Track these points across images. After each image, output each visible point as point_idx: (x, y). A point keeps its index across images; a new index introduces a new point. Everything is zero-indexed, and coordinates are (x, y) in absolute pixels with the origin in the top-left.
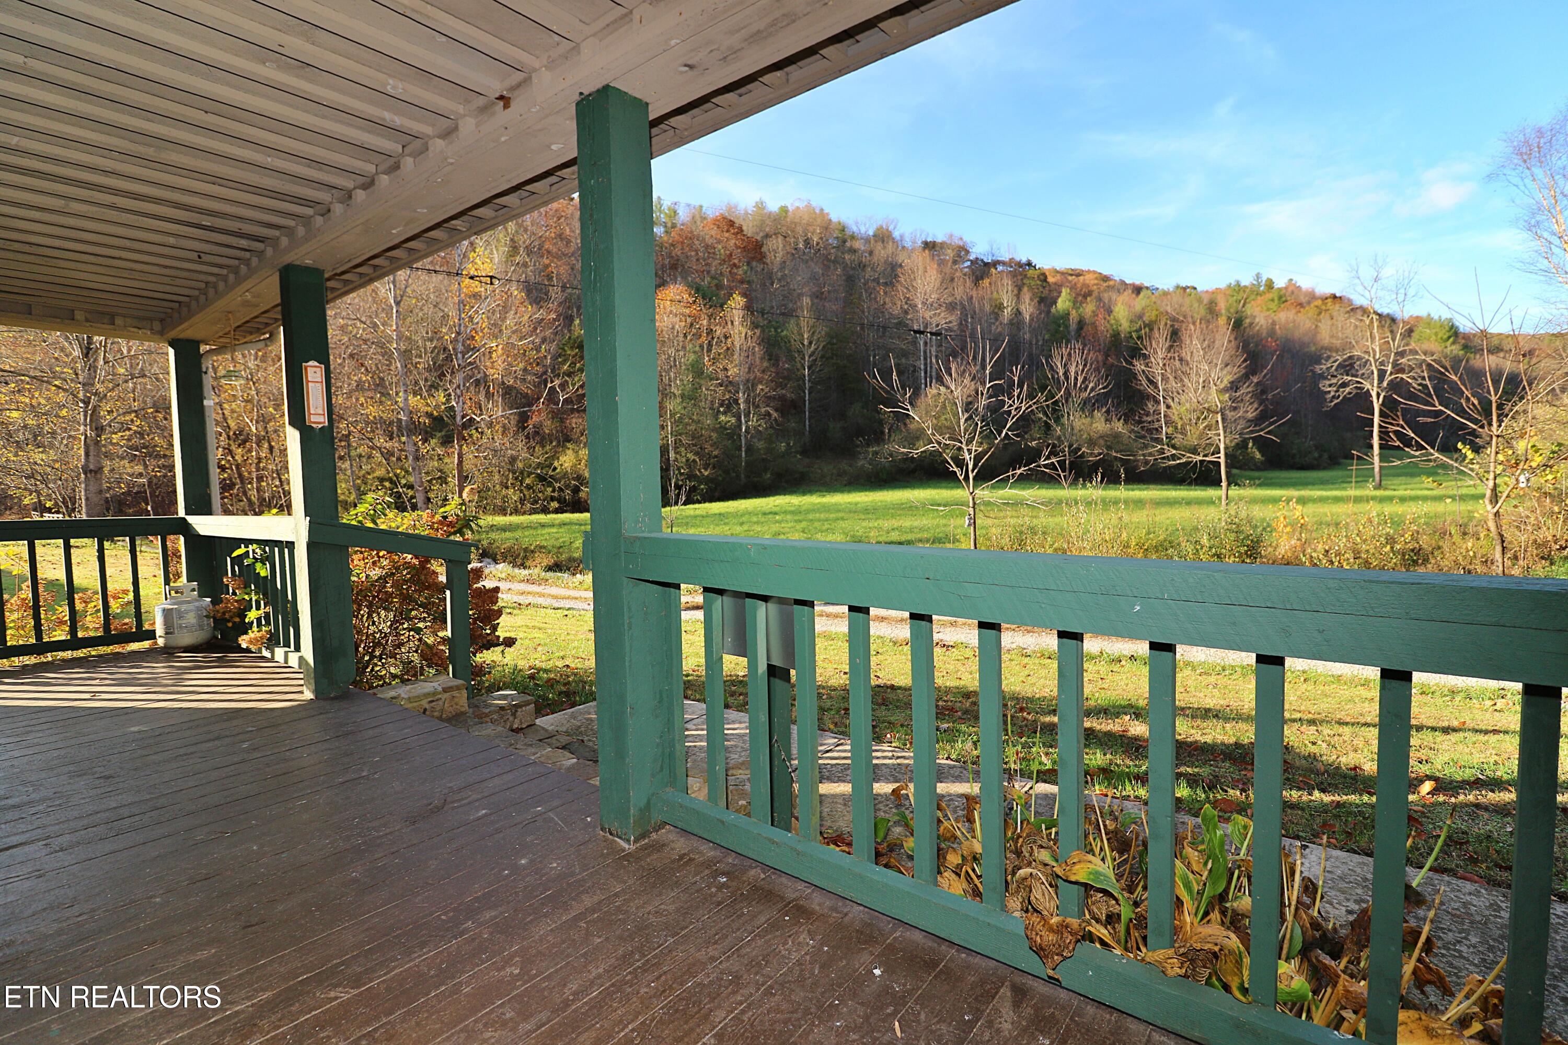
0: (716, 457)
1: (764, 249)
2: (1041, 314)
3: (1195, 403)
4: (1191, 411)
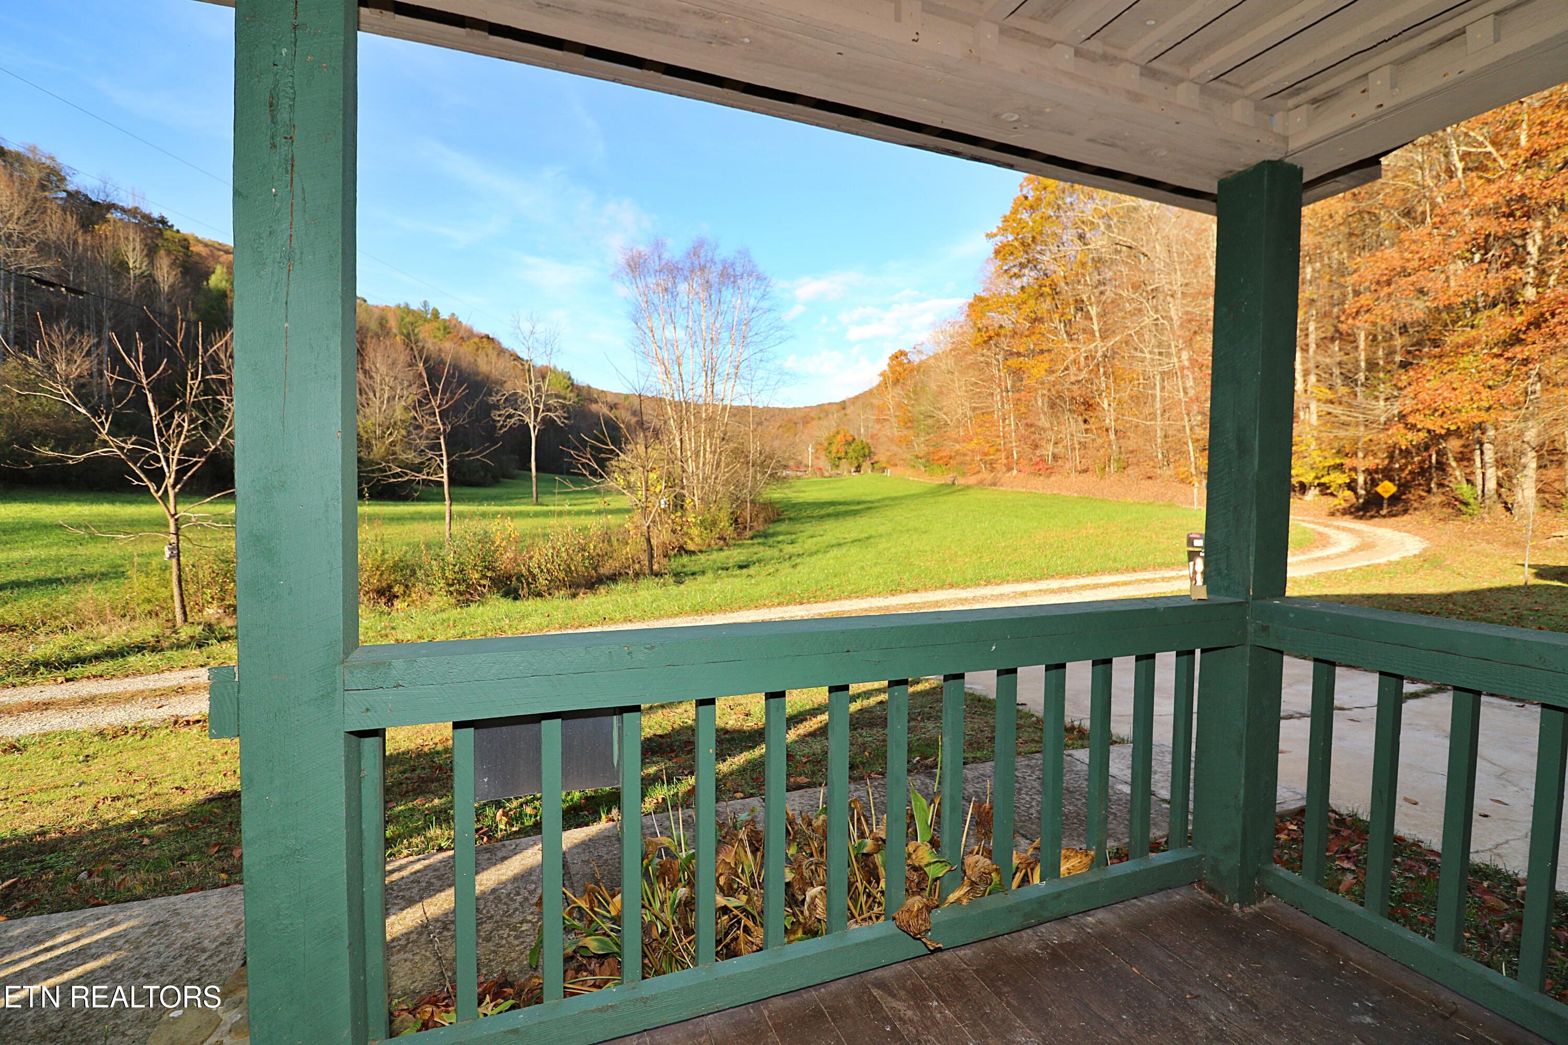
2: (185, 287)
3: (380, 418)
4: (374, 425)
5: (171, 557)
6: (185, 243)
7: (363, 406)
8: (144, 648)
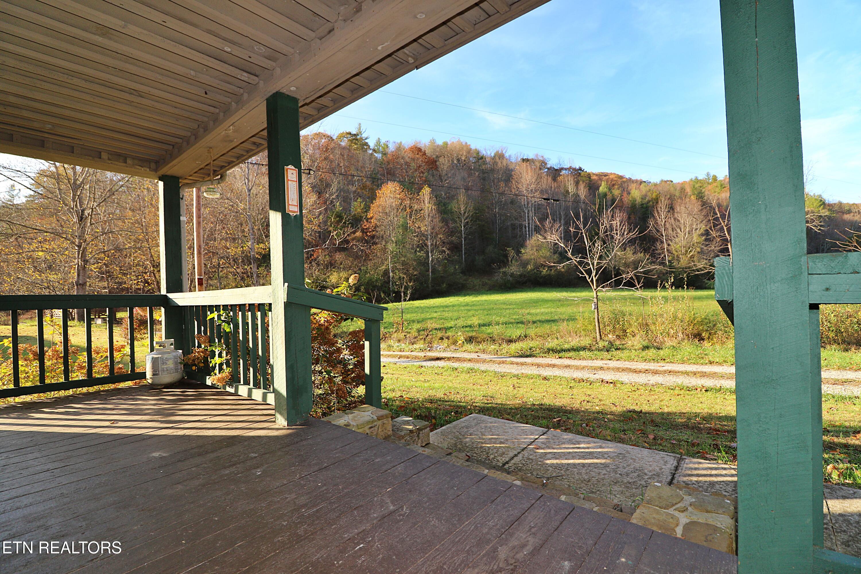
0: (415, 275)
1: (438, 163)
2: (590, 195)
3: (684, 243)
4: (681, 247)
5: (595, 309)
6: (589, 176)
7: (675, 238)
8: (585, 349)
